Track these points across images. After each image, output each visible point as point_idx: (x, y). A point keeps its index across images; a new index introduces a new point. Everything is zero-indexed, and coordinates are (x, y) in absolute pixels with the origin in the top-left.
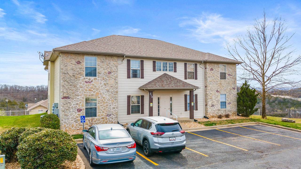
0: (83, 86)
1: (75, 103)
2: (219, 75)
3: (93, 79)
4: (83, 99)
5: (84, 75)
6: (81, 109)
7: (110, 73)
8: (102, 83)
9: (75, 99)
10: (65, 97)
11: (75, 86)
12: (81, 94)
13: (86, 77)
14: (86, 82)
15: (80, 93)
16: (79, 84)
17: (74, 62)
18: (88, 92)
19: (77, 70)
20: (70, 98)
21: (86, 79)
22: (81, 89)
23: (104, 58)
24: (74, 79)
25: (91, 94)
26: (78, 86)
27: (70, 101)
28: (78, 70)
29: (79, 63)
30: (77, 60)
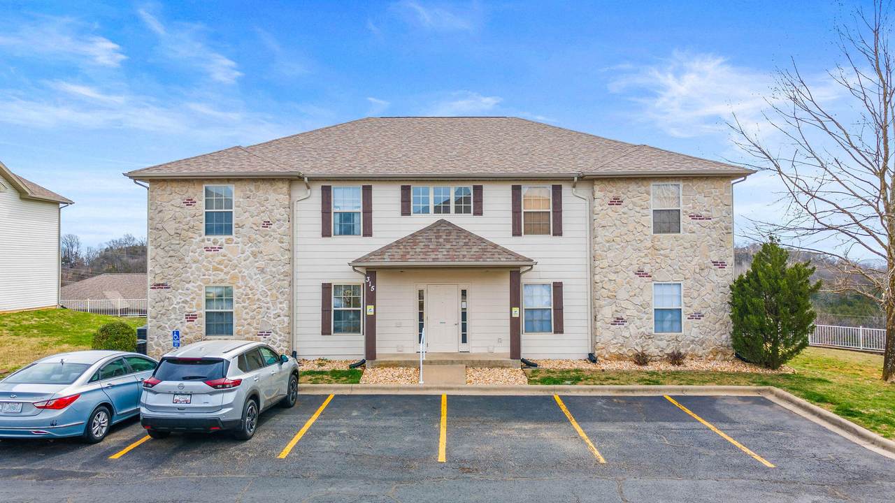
0: (200, 258)
1: (181, 299)
2: (649, 220)
3: (223, 240)
4: (200, 290)
5: (203, 232)
6: (196, 315)
7: (267, 224)
8: (247, 249)
9: (180, 291)
10: (159, 285)
11: (181, 260)
12: (194, 278)
13: (206, 237)
14: (207, 249)
15: (192, 275)
16: (191, 254)
17: (178, 200)
18: (210, 272)
19: (185, 220)
20: (169, 288)
21: (206, 241)
22: (194, 266)
23: (252, 187)
24: (177, 242)
25: (219, 278)
26: (187, 259)
27: (168, 295)
28: (188, 219)
29: (190, 202)
30: (186, 196)
